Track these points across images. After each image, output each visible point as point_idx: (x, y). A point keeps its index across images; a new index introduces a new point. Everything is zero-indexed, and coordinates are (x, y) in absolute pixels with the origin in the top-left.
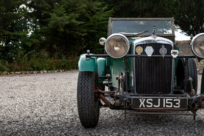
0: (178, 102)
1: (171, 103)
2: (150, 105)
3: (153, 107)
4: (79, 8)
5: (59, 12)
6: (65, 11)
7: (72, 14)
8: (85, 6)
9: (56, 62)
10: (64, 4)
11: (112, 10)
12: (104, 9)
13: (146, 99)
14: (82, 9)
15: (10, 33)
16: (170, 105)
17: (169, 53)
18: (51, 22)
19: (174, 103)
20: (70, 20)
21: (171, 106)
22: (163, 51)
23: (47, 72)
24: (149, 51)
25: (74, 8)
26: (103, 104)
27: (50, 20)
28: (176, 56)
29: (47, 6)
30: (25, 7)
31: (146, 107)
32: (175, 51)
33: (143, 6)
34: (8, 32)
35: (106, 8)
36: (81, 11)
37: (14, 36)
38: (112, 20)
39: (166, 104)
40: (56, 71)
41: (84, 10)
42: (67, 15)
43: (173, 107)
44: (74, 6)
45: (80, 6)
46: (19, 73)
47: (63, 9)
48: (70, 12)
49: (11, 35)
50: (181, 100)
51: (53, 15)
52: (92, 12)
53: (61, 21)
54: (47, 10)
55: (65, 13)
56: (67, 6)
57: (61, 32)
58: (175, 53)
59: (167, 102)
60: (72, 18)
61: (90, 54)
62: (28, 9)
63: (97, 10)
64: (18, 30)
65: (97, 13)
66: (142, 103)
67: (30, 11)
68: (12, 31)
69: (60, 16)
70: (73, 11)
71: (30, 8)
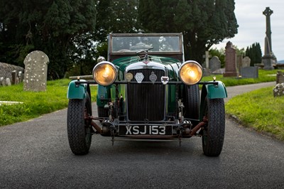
0: (163, 129)
1: (157, 130)
2: (136, 132)
3: (139, 134)
13: (133, 126)
16: (155, 132)
17: (159, 79)
19: (160, 130)
21: (157, 133)
22: (153, 78)
24: (140, 78)
26: (95, 131)
28: (167, 82)
31: (133, 134)
32: (165, 77)
38: (112, 36)
39: (152, 131)
43: (159, 134)
50: (167, 127)
58: (165, 80)
59: (153, 130)
61: (81, 80)
66: (129, 130)
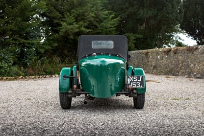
4: (88, 17)
5: (69, 21)
6: (74, 20)
7: (82, 23)
8: (93, 15)
10: (74, 14)
11: (119, 18)
12: (111, 16)
15: (25, 41)
18: (62, 30)
20: (78, 28)
23: (59, 76)
25: (83, 17)
27: (61, 28)
29: (58, 16)
30: (38, 16)
33: (148, 13)
34: (23, 40)
35: (113, 15)
36: (89, 19)
37: (29, 43)
41: (92, 19)
42: (76, 24)
44: (83, 15)
45: (88, 15)
46: (33, 77)
47: (73, 18)
48: (80, 21)
49: (26, 43)
51: (64, 24)
52: (100, 20)
53: (71, 29)
54: (58, 19)
55: (75, 22)
56: (77, 16)
57: (71, 39)
60: (81, 26)
62: (41, 18)
63: (105, 18)
64: (32, 38)
65: (105, 21)
67: (42, 20)
68: (27, 39)
69: (70, 24)
70: (82, 19)
71: (43, 17)
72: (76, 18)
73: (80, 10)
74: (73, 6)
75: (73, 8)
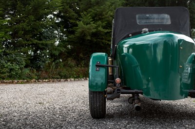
4: (106, 16)
5: (86, 20)
6: (91, 20)
7: (99, 22)
8: (112, 14)
9: (82, 71)
10: (91, 13)
14: (108, 17)
15: (38, 42)
18: (79, 30)
20: (96, 28)
23: (75, 80)
25: (100, 17)
27: (77, 29)
29: (73, 15)
30: (53, 17)
34: (36, 41)
36: (107, 19)
37: (42, 44)
40: (83, 79)
42: (94, 23)
44: (101, 15)
45: (106, 14)
46: (47, 80)
47: (90, 17)
48: (97, 20)
49: (39, 43)
51: (80, 24)
53: (88, 29)
54: (74, 19)
55: (92, 21)
56: (94, 15)
57: (88, 40)
60: (99, 26)
62: (55, 18)
64: (46, 38)
67: (57, 21)
68: (40, 40)
69: (87, 24)
70: (100, 19)
71: (57, 18)
72: (93, 18)
73: (98, 9)
74: (90, 5)
75: (90, 7)
